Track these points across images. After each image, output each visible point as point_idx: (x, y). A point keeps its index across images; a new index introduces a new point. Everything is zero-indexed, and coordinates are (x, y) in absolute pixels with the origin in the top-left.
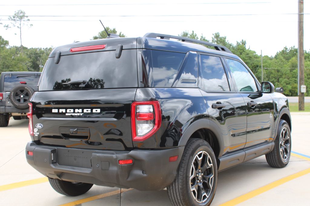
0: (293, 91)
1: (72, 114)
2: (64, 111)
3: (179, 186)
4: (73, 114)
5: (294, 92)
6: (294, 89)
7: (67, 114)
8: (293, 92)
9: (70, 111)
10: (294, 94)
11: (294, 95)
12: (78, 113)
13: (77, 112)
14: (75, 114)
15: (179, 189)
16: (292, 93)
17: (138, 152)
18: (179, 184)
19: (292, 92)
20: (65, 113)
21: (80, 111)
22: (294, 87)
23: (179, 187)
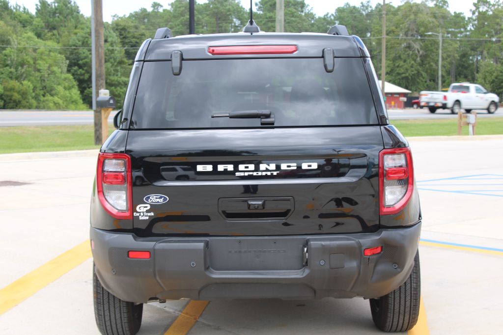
0: (7, 96)
1: (251, 173)
2: (230, 168)
3: (412, 284)
4: (255, 174)
5: (11, 99)
6: (8, 93)
7: (237, 174)
8: (7, 99)
9: (247, 167)
10: (10, 103)
11: (11, 105)
12: (267, 170)
13: (265, 169)
14: (260, 174)
15: (413, 289)
16: (5, 101)
17: (393, 232)
18: (412, 281)
19: (5, 98)
20: (232, 173)
21: (272, 166)
22: (9, 87)
23: (412, 286)
